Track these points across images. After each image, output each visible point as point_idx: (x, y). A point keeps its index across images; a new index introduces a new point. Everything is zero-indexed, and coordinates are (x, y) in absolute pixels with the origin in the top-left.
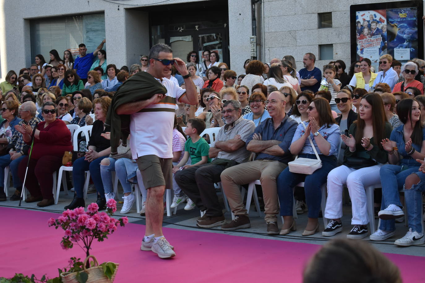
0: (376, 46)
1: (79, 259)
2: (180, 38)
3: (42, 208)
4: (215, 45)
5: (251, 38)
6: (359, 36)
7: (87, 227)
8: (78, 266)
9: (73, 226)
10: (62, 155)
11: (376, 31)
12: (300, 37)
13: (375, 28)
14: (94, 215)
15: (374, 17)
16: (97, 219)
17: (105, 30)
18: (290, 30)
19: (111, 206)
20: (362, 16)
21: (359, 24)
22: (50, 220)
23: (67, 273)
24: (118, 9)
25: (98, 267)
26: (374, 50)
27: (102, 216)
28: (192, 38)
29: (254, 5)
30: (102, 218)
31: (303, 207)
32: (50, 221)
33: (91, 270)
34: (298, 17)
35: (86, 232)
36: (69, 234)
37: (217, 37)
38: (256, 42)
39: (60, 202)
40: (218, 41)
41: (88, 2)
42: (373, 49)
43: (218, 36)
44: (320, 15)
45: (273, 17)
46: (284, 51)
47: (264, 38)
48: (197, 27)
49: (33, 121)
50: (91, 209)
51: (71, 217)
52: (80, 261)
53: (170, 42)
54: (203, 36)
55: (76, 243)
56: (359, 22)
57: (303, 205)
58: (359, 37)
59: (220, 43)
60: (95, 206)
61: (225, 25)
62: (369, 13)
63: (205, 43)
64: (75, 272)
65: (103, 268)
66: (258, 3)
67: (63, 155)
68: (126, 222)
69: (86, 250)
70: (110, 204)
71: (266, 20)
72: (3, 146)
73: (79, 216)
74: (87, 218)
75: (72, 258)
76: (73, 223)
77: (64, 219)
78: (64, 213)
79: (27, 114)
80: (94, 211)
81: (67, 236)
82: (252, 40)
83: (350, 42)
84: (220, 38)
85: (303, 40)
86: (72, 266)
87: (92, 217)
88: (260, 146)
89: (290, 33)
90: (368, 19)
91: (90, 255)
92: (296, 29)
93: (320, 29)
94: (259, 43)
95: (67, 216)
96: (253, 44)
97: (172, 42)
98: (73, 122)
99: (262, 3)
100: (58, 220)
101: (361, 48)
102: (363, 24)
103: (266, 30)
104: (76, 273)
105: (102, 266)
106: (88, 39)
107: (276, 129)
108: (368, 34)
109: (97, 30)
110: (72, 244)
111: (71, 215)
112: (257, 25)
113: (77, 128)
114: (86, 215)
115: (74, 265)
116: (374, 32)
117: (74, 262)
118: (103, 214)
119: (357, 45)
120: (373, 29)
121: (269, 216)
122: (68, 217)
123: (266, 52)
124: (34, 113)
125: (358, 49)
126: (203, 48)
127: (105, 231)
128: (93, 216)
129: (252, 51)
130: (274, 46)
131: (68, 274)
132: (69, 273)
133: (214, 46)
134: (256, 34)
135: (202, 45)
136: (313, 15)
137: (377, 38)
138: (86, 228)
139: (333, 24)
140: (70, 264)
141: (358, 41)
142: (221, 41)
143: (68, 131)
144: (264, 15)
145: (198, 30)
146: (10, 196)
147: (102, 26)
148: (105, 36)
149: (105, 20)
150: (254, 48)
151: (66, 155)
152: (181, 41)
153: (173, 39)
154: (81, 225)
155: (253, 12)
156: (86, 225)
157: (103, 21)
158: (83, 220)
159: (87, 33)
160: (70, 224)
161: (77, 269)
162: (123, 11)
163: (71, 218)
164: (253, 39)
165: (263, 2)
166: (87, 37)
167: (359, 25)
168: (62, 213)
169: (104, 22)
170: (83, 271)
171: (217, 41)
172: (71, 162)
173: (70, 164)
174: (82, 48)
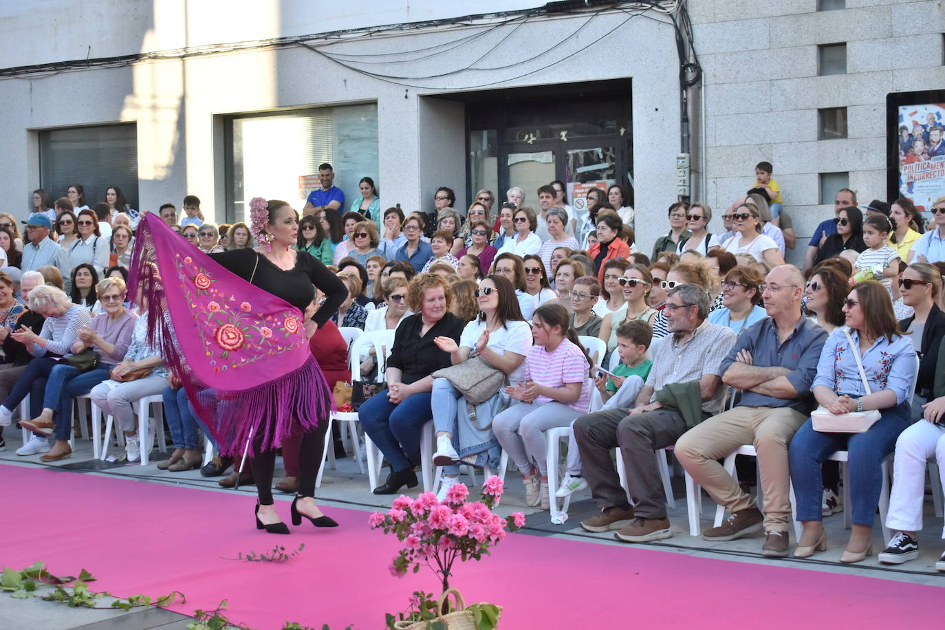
0: (940, 177)
1: (430, 596)
2: (529, 156)
4: (599, 170)
5: (678, 158)
6: (905, 156)
7: (451, 531)
8: (426, 609)
9: (419, 530)
11: (940, 147)
12: (780, 157)
13: (938, 140)
14: (461, 509)
15: (936, 117)
16: (469, 517)
17: (377, 138)
18: (759, 142)
19: (494, 490)
20: (911, 115)
21: (905, 131)
22: (375, 516)
23: (406, 622)
24: (406, 97)
25: (463, 612)
26: (936, 186)
27: (476, 511)
28: (554, 156)
29: (686, 91)
30: (477, 514)
31: (832, 503)
32: (375, 519)
33: (451, 617)
34: (777, 115)
35: (447, 542)
36: (414, 546)
37: (605, 156)
38: (690, 166)
40: (607, 164)
41: (345, 81)
42: (934, 183)
43: (607, 153)
44: (822, 112)
45: (724, 116)
46: (746, 185)
47: (706, 159)
48: (563, 134)
50: (454, 495)
51: (414, 510)
52: (432, 599)
53: (509, 164)
54: (577, 154)
55: (425, 562)
56: (904, 128)
57: (832, 498)
58: (905, 158)
59: (611, 168)
60: (461, 490)
61: (622, 131)
62: (926, 109)
63: (580, 166)
64: (422, 620)
65: (473, 615)
66: (695, 86)
67: (333, 390)
68: (520, 523)
69: (442, 577)
70: (491, 486)
71: (711, 122)
73: (433, 508)
74: (449, 513)
75: (416, 594)
76: (419, 522)
77: (398, 515)
80: (460, 500)
81: (411, 549)
82: (680, 163)
83: (885, 167)
84: (610, 157)
85: (787, 163)
86: (416, 609)
87: (458, 511)
88: (753, 377)
89: (760, 149)
90: (924, 122)
91: (451, 588)
92: (772, 141)
93: (823, 141)
94: (695, 170)
96: (682, 170)
97: (511, 165)
99: (703, 87)
100: (389, 516)
101: (910, 181)
102: (913, 132)
103: (710, 141)
104: (424, 624)
105: (470, 610)
106: (341, 157)
107: (782, 341)
108: (923, 153)
109: (359, 139)
110: (418, 564)
111: (415, 507)
112: (691, 132)
113: (358, 336)
114: (445, 507)
115: (419, 607)
116: (936, 149)
117: (421, 600)
118: (478, 507)
119: (900, 174)
120: (934, 142)
121: (772, 518)
122: (408, 510)
123: (709, 187)
125: (902, 183)
126: (577, 176)
127: (483, 541)
129: (682, 183)
130: (726, 175)
131: (407, 625)
132: (411, 622)
133: (598, 173)
134: (689, 149)
135: (575, 170)
136: (808, 112)
137: (942, 161)
138: (448, 533)
139: (850, 131)
140: (412, 604)
141: (902, 165)
142: (614, 163)
144: (705, 110)
145: (565, 140)
147: (371, 131)
148: (378, 150)
149: (379, 119)
150: (685, 178)
152: (530, 163)
153: (513, 158)
154: (436, 526)
155: (684, 104)
156: (448, 527)
157: (372, 121)
158: (440, 518)
159: (340, 143)
160: (411, 526)
161: (426, 615)
162: (416, 101)
163: (414, 512)
164: (683, 160)
165: (705, 86)
166: (341, 153)
167: (905, 134)
169: (377, 122)
170: (436, 620)
171: (606, 162)
172: (350, 402)
173: (348, 408)
174: (325, 172)
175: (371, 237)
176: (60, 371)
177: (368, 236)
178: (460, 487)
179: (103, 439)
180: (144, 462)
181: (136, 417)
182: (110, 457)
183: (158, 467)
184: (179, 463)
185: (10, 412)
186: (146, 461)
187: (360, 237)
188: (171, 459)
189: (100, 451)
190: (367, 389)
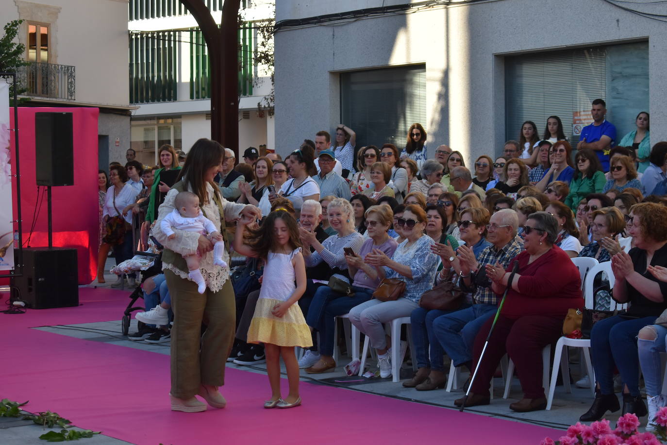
10: (563, 315)
14: (630, 438)
17: (648, 75)
22: (545, 441)
27: (645, 441)
32: (544, 444)
39: (554, 405)
41: (618, 21)
50: (624, 425)
51: (584, 438)
60: (632, 420)
67: (565, 316)
70: (662, 418)
72: (453, 293)
73: (600, 437)
74: (616, 442)
77: (570, 442)
78: (570, 430)
79: (507, 233)
80: (630, 430)
87: (626, 441)
95: (575, 436)
98: (584, 254)
100: (559, 442)
106: (615, 93)
109: (635, 76)
111: (585, 435)
113: (593, 264)
114: (614, 436)
118: (649, 438)
122: (579, 437)
128: (628, 439)
143: (575, 270)
147: (642, 68)
148: (648, 87)
149: (650, 56)
151: (570, 315)
157: (644, 58)
159: (613, 80)
163: (585, 440)
166: (614, 89)
168: (567, 429)
169: (648, 59)
172: (579, 329)
173: (577, 335)
174: (597, 107)
175: (627, 169)
176: (323, 292)
177: (624, 169)
178: (631, 417)
180: (395, 379)
181: (389, 338)
182: (367, 373)
183: (403, 385)
184: (426, 382)
186: (397, 379)
187: (616, 170)
188: (415, 378)
190: (596, 316)
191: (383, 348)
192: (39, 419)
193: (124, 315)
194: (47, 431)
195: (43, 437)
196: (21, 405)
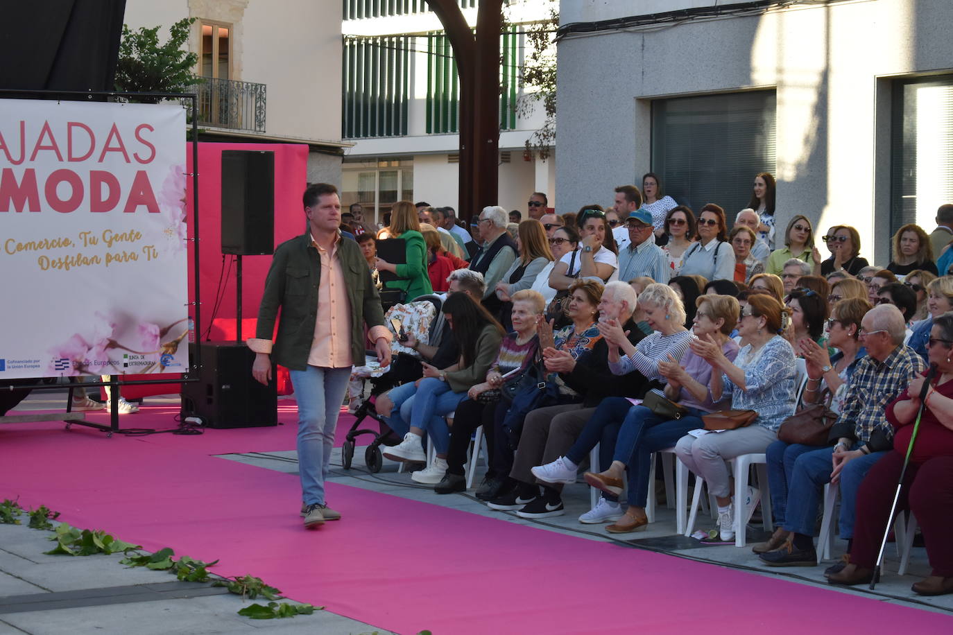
3: (925, 599)
49: (896, 360)
72: (824, 421)
79: (882, 341)
124: (900, 335)
146: (836, 558)
179: (689, 510)
180: (739, 542)
182: (697, 532)
185: (576, 467)
186: (741, 542)
188: (771, 540)
189: (685, 526)
191: (724, 495)
192: (236, 587)
193: (346, 440)
194: (248, 603)
195: (244, 612)
196: (208, 566)
